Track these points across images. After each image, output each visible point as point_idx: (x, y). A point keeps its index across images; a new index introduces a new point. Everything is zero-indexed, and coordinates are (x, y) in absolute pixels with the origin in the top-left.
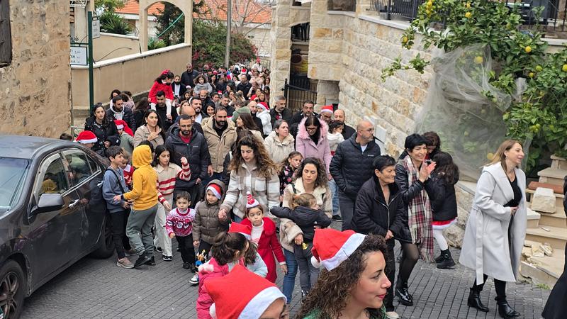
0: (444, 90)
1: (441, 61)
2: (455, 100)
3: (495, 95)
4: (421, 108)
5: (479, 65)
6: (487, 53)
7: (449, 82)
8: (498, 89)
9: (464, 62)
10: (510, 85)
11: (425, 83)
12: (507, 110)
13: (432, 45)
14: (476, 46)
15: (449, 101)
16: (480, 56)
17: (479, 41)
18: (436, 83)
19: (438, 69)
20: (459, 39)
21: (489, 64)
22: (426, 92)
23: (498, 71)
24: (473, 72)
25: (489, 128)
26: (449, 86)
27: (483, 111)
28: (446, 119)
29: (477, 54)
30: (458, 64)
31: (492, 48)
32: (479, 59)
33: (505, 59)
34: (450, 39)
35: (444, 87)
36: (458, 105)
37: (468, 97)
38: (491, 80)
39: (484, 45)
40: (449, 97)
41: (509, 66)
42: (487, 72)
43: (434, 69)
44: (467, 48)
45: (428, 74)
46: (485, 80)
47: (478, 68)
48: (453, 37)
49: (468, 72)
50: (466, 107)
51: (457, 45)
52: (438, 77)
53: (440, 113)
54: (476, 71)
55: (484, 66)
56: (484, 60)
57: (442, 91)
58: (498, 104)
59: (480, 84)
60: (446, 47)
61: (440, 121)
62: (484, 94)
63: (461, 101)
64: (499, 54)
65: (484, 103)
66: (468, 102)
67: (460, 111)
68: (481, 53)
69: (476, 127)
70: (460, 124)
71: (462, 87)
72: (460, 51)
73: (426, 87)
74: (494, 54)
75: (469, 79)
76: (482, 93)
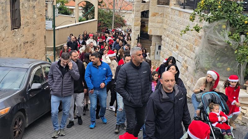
0: (208, 40)
1: (207, 27)
2: (213, 44)
3: (231, 42)
4: (198, 48)
5: (224, 29)
6: (228, 24)
7: (210, 36)
8: (232, 40)
9: (217, 28)
10: (238, 38)
11: (200, 37)
12: (236, 49)
13: (203, 20)
14: (223, 20)
15: (210, 45)
16: (224, 25)
17: (224, 18)
18: (205, 37)
19: (206, 30)
20: (215, 17)
21: (228, 29)
22: (200, 41)
23: (232, 32)
24: (221, 32)
25: (228, 56)
26: (210, 38)
27: (226, 49)
28: (209, 53)
29: (223, 24)
30: (215, 29)
31: (230, 22)
32: (224, 27)
33: (236, 26)
34: (211, 18)
35: (208, 39)
36: (214, 47)
37: (219, 43)
38: (229, 36)
39: (226, 20)
40: (210, 43)
41: (237, 30)
42: (227, 32)
43: (204, 31)
44: (219, 21)
45: (201, 33)
46: (227, 36)
47: (223, 31)
48: (213, 17)
49: (219, 32)
50: (218, 48)
51: (214, 20)
52: (205, 34)
53: (206, 50)
55: (226, 29)
56: (226, 27)
57: (207, 41)
58: (232, 46)
59: (225, 37)
60: (209, 21)
61: (206, 53)
63: (216, 45)
64: (233, 24)
65: (226, 46)
66: (219, 45)
67: (215, 49)
68: (225, 24)
69: (223, 56)
70: (215, 55)
71: (216, 39)
72: (216, 23)
73: (200, 39)
74: (231, 24)
75: (220, 35)
76: (225, 41)
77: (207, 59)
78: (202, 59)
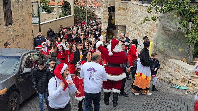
1: (162, 17)
2: (167, 31)
3: (181, 28)
4: (155, 34)
6: (178, 14)
7: (165, 24)
8: (182, 26)
9: (170, 17)
10: (187, 24)
11: (156, 25)
12: (186, 34)
13: (158, 12)
14: (174, 11)
15: (165, 31)
16: (176, 15)
17: (175, 9)
18: (160, 25)
19: (161, 20)
20: (168, 9)
21: (179, 18)
22: (157, 28)
23: (182, 20)
24: (173, 21)
25: (179, 40)
26: (165, 26)
27: (177, 34)
28: (164, 37)
29: (174, 14)
30: (168, 18)
31: (180, 12)
32: (175, 16)
33: (185, 16)
34: (164, 9)
35: (163, 26)
36: (168, 32)
37: (172, 29)
38: (180, 23)
39: (177, 11)
40: (165, 30)
41: (186, 18)
42: (178, 21)
43: (159, 20)
44: (171, 12)
45: (157, 22)
46: (178, 23)
47: (175, 19)
48: (166, 8)
49: (171, 20)
50: (171, 33)
51: (167, 11)
52: (161, 23)
53: (162, 36)
54: (175, 20)
55: (177, 18)
56: (177, 16)
57: (163, 28)
58: (183, 31)
59: (176, 25)
60: (163, 12)
61: (162, 38)
62: (178, 28)
63: (170, 31)
64: (182, 14)
65: (178, 31)
66: (172, 31)
67: (169, 34)
68: (176, 14)
69: (175, 40)
70: (169, 39)
71: (169, 26)
72: (168, 13)
73: (157, 26)
74: (181, 14)
75: (172, 23)
76: (177, 28)
77: (163, 42)
78: (159, 42)
